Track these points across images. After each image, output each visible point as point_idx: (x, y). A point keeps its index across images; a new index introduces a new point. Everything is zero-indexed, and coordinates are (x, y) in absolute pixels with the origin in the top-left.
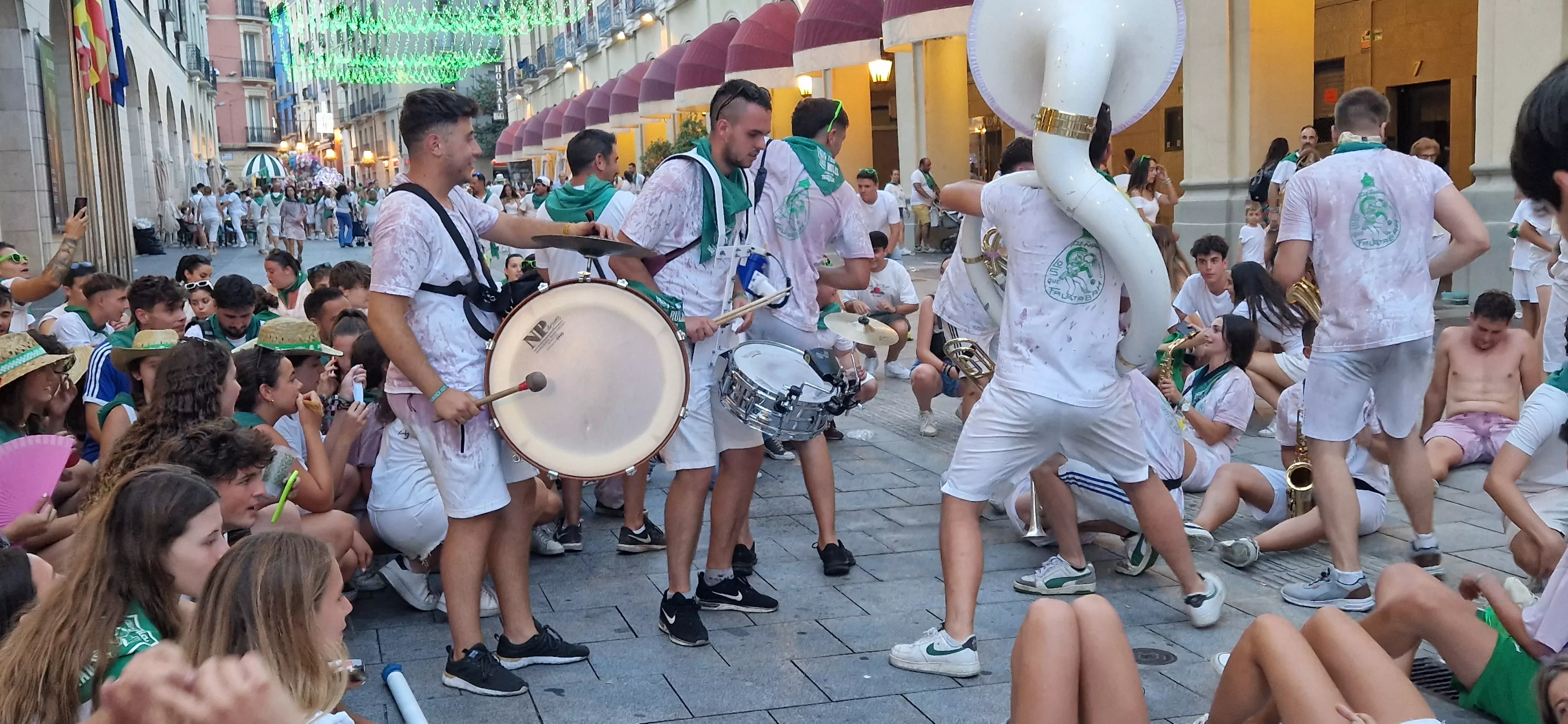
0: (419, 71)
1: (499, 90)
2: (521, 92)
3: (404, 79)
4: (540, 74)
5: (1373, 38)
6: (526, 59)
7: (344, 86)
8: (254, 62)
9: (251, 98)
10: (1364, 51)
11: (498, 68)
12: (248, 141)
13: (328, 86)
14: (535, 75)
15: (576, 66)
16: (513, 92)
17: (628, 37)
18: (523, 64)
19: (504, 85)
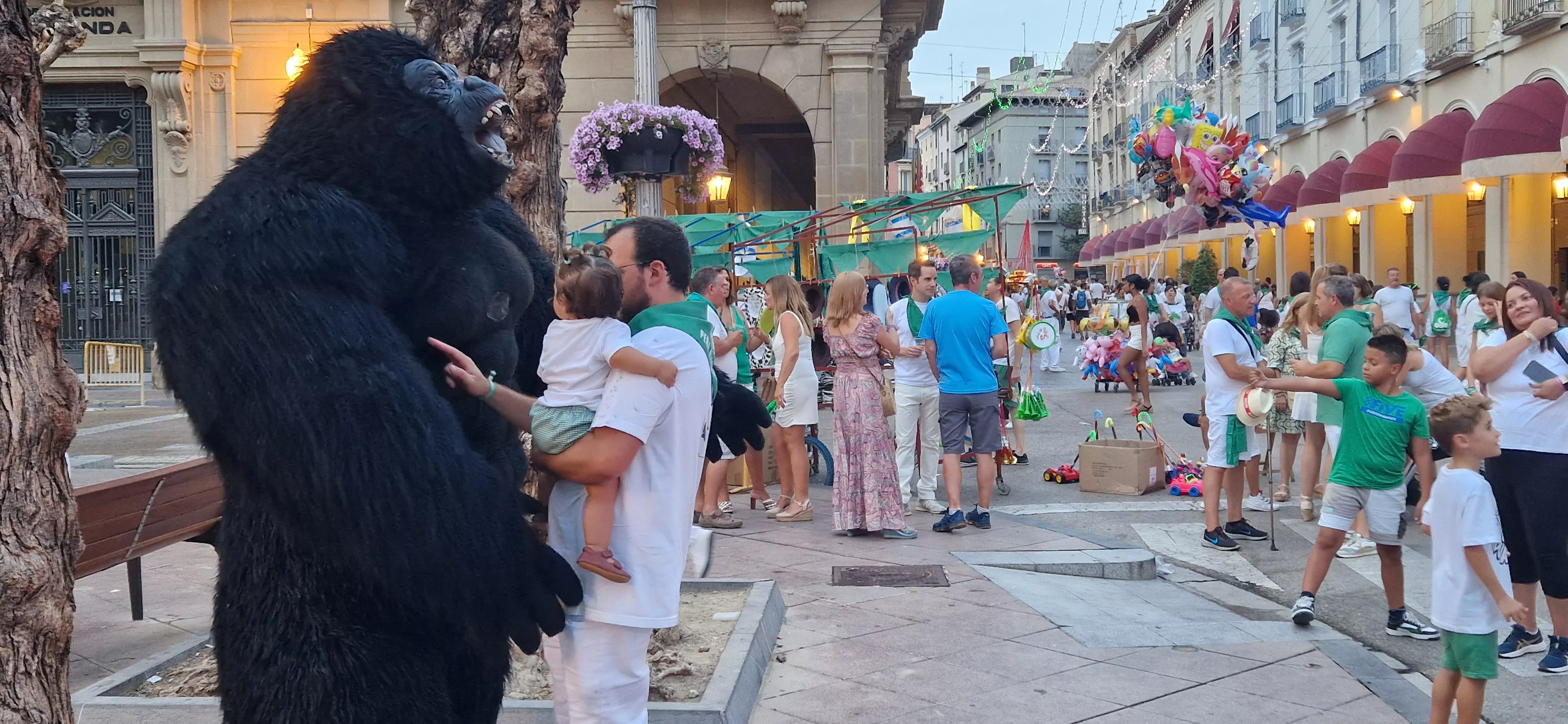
1: (1084, 213)
2: (1101, 216)
6: (1105, 194)
15: (1141, 202)
16: (1095, 215)
18: (1103, 196)
19: (1088, 209)
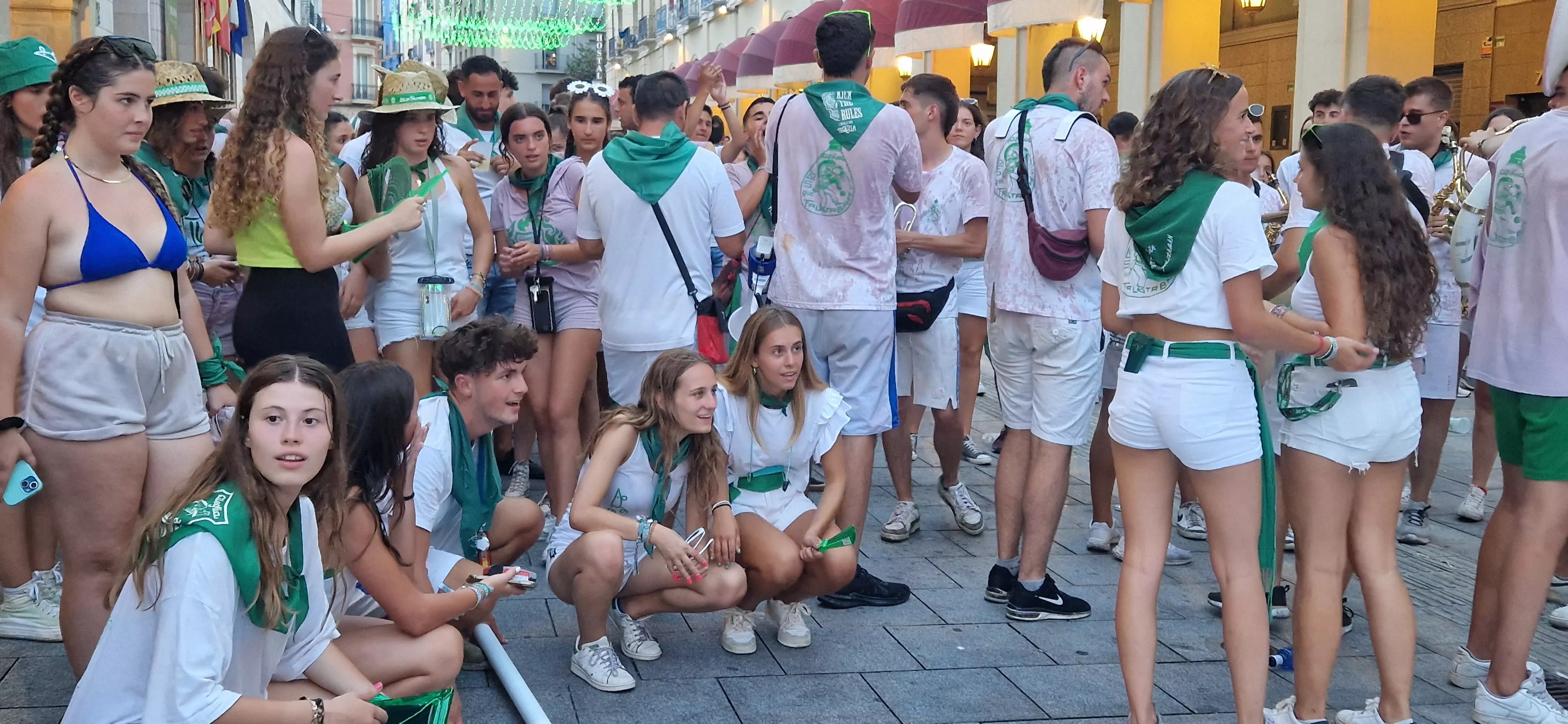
0: (523, 37)
1: (599, 60)
2: (620, 62)
3: (507, 44)
4: (641, 45)
5: (1494, 44)
6: (627, 30)
7: (449, 48)
8: (364, 20)
9: (358, 56)
10: (1485, 56)
11: (599, 38)
12: (353, 98)
13: (433, 48)
14: (635, 45)
15: (676, 38)
16: (613, 62)
17: (730, 11)
18: (624, 34)
19: (604, 55)
